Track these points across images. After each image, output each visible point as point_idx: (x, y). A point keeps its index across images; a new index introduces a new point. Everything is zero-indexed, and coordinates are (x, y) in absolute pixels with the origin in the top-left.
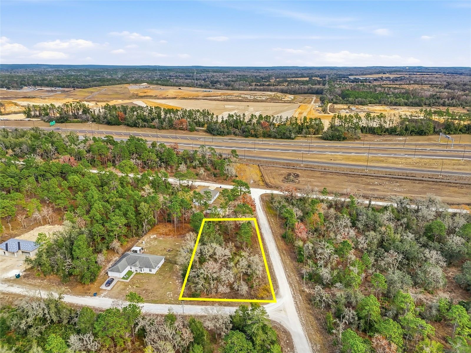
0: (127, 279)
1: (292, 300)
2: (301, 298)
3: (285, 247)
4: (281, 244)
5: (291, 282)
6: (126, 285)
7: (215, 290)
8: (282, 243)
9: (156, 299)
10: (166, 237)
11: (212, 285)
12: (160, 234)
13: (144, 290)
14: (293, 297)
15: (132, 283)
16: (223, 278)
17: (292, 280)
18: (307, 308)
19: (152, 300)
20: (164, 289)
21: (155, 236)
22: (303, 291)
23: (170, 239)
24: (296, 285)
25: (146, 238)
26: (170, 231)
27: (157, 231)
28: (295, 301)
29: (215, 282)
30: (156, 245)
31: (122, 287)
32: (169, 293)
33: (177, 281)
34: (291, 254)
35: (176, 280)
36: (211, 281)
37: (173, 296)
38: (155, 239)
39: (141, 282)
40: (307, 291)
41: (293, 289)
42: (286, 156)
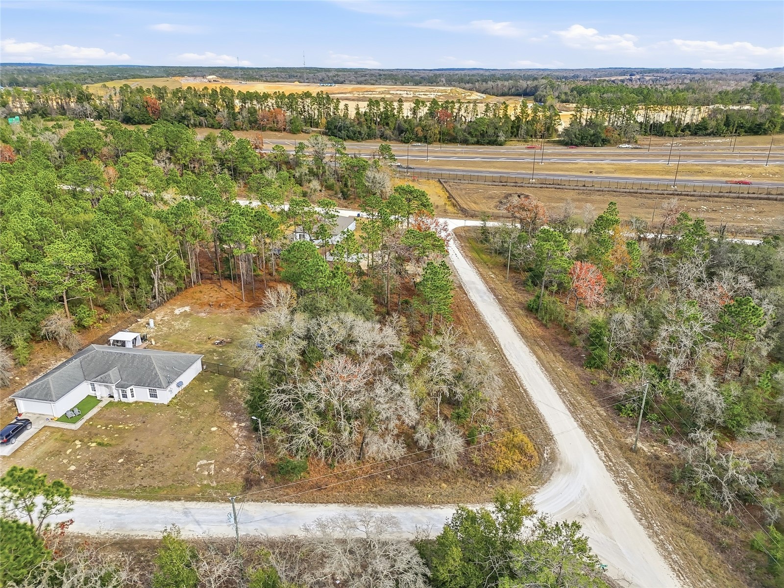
0: (73, 420)
1: (608, 479)
2: (633, 471)
3: (540, 331)
4: (529, 326)
5: (588, 422)
6: (66, 439)
7: (354, 450)
8: (530, 324)
9: (156, 484)
10: (217, 311)
11: (346, 434)
12: (202, 305)
13: (122, 454)
14: (609, 469)
15: (89, 433)
16: (384, 409)
17: (589, 417)
18: (665, 506)
19: (143, 488)
20: (189, 451)
21: (187, 309)
22: (634, 450)
23: (227, 315)
24: (604, 430)
25: (163, 313)
26: (229, 297)
27: (193, 298)
28: (618, 483)
29: (355, 423)
30: (187, 331)
31: (51, 445)
32: (205, 462)
33: (235, 424)
34: (561, 347)
35: (233, 421)
36: (343, 422)
37: (217, 473)
38: (186, 315)
39: (120, 431)
40: (645, 449)
41: (600, 445)
42: (495, 167)
